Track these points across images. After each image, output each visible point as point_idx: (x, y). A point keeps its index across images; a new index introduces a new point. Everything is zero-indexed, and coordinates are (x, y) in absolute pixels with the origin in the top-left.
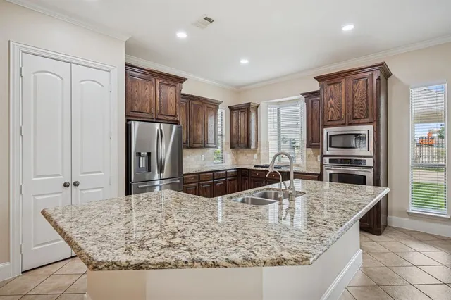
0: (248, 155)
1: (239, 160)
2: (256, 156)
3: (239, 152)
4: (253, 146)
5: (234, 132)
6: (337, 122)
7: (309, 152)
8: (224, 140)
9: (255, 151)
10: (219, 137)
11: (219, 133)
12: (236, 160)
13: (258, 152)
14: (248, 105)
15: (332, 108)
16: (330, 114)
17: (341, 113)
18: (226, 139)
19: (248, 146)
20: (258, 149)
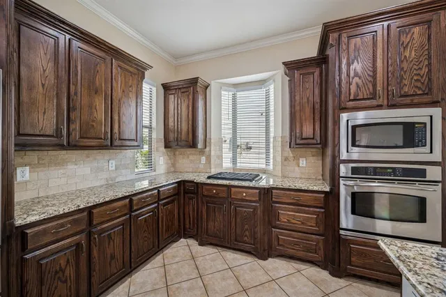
0: (191, 157)
1: (177, 165)
2: (203, 159)
3: (177, 153)
4: (200, 145)
5: (171, 124)
6: (368, 103)
7: (286, 154)
8: (154, 136)
9: (202, 152)
10: (146, 131)
11: (146, 122)
12: (174, 165)
13: (207, 153)
14: (194, 81)
15: (357, 79)
16: (353, 88)
17: (374, 86)
18: (158, 134)
19: (193, 145)
20: (208, 149)
